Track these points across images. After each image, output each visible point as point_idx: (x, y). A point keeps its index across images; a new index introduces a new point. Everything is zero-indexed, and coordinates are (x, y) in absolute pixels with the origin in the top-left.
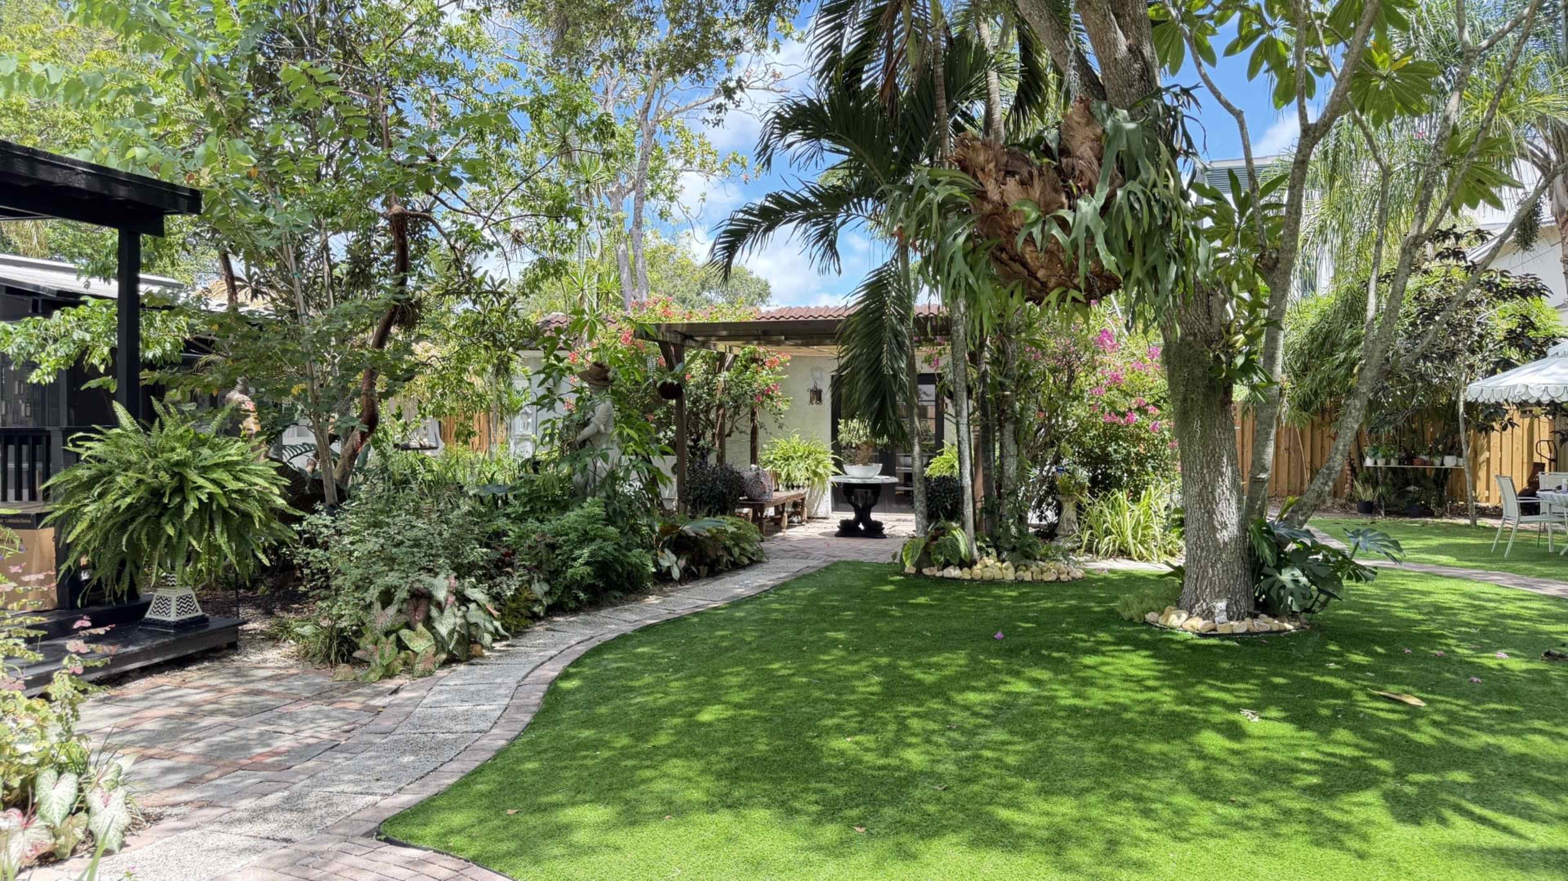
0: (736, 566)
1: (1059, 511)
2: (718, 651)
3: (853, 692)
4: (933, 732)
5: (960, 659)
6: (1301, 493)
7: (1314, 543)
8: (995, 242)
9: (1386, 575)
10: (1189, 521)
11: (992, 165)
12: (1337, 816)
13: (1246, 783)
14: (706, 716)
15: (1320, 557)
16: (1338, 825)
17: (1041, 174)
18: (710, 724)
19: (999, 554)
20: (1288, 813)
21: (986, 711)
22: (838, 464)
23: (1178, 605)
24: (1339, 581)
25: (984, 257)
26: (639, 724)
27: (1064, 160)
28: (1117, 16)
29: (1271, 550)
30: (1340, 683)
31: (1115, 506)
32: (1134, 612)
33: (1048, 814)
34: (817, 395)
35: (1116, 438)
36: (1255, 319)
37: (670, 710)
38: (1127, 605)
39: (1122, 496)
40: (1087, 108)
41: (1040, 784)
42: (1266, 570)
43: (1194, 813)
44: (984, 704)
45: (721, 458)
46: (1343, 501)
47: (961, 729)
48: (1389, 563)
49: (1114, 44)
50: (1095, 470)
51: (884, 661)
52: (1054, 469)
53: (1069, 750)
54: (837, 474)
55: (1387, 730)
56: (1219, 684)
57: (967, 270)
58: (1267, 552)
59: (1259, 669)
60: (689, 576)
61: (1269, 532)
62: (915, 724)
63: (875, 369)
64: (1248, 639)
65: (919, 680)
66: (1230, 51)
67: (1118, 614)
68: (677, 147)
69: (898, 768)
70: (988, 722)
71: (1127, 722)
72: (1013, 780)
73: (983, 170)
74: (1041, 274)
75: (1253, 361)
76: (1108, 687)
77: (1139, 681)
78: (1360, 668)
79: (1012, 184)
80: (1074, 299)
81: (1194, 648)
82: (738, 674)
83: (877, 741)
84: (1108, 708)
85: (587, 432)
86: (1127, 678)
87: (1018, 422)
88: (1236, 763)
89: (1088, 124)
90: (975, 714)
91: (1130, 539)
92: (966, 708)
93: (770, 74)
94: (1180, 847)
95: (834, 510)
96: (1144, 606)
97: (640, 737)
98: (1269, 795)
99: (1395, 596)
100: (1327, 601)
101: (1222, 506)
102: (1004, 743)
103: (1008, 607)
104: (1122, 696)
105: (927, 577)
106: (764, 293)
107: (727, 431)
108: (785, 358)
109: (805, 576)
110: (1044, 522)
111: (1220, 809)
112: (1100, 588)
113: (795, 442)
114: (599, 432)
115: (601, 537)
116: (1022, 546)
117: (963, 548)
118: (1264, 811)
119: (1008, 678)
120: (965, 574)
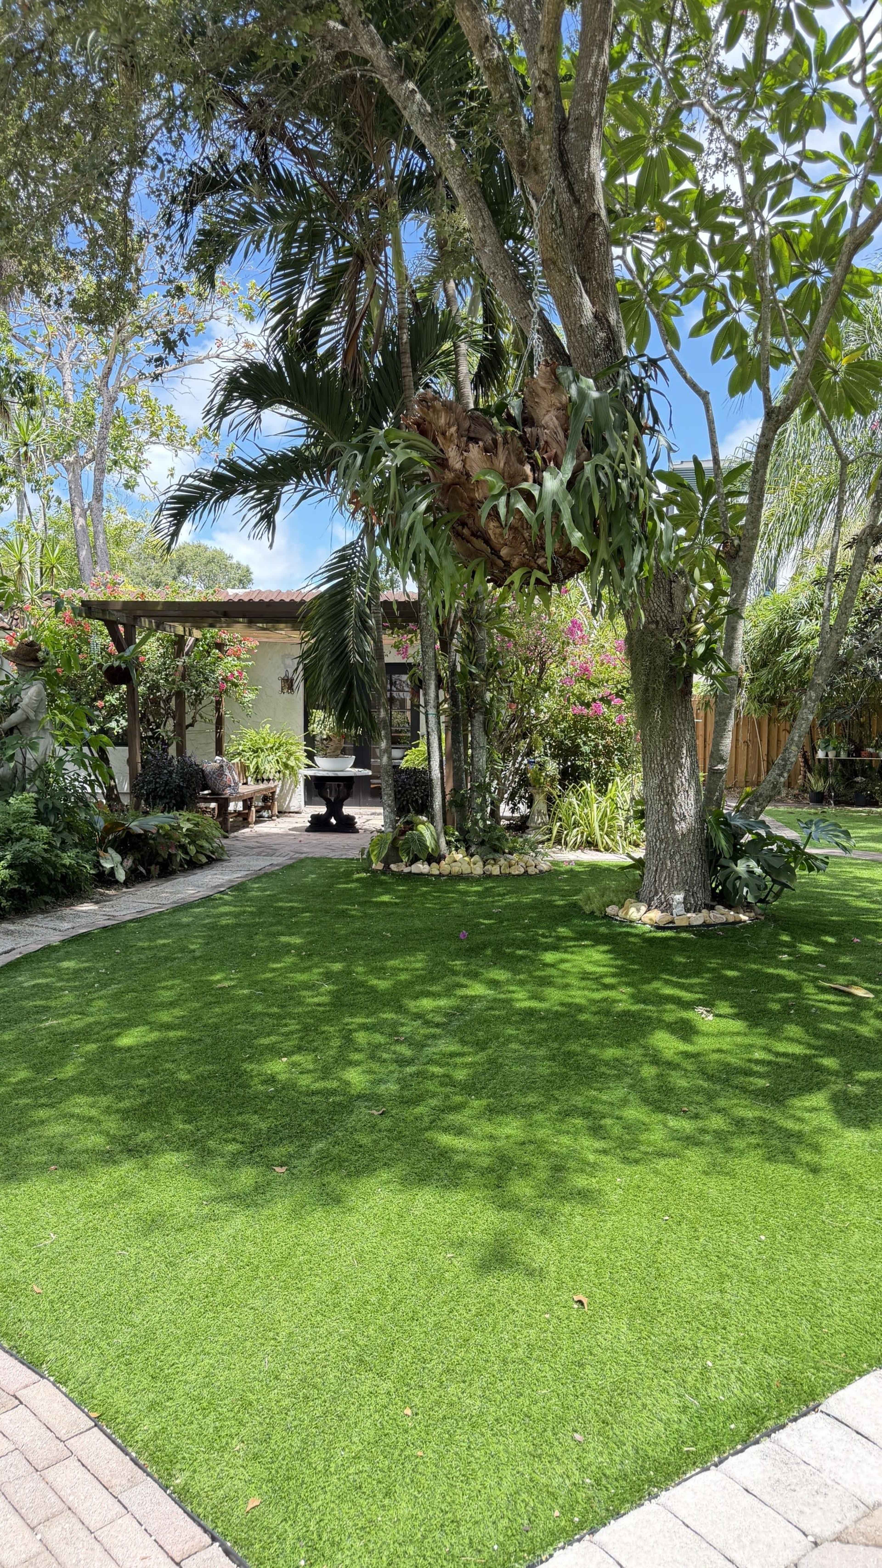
0: (192, 866)
1: (531, 803)
2: (159, 961)
3: (300, 1003)
4: (378, 1046)
5: (418, 962)
6: (758, 784)
7: (769, 834)
8: (456, 516)
9: (835, 863)
10: (648, 813)
11: (453, 430)
12: (790, 1125)
13: (698, 1090)
14: (125, 1041)
15: (774, 847)
16: (790, 1135)
17: (506, 442)
18: (129, 1049)
19: (467, 849)
20: (740, 1123)
21: (438, 1019)
22: (310, 756)
23: (638, 899)
24: (792, 870)
25: (444, 530)
26: (45, 1051)
27: (528, 430)
28: (584, 280)
29: (727, 841)
30: (790, 975)
31: (584, 799)
32: (594, 906)
33: (491, 1137)
34: (288, 684)
35: (585, 730)
36: (716, 607)
37: (84, 1035)
38: (588, 898)
39: (589, 787)
40: (553, 372)
41: (484, 1102)
42: (722, 861)
43: (646, 1128)
44: (437, 1010)
45: (181, 750)
46: (796, 792)
47: (409, 1041)
48: (838, 851)
49: (580, 308)
50: (565, 761)
51: (337, 967)
52: (525, 762)
53: (521, 1060)
54: (309, 767)
55: (838, 1025)
56: (674, 979)
57: (428, 544)
58: (723, 843)
59: (713, 963)
60: (135, 878)
61: (726, 823)
62: (361, 1037)
63: (340, 654)
64: (704, 931)
65: (372, 987)
66: (696, 332)
67: (580, 908)
68: (141, 417)
69: (333, 1092)
70: (438, 1031)
71: (582, 1024)
72: (458, 1099)
73: (444, 434)
74: (504, 552)
75: (713, 650)
76: (566, 986)
77: (597, 979)
78: (811, 959)
79: (475, 451)
80: (538, 581)
81: (652, 941)
82: (172, 988)
83: (316, 1061)
84: (564, 1009)
85: (14, 718)
86: (585, 976)
87: (488, 712)
88: (690, 1068)
89: (553, 391)
90: (427, 1023)
91: (598, 832)
92: (418, 1016)
93: (241, 344)
94: (628, 1170)
95: (306, 803)
96: (605, 899)
97: (40, 1068)
98: (722, 1103)
99: (846, 884)
100: (781, 891)
101: (681, 798)
102: (452, 1055)
103: (473, 903)
104: (579, 996)
105: (394, 873)
106: (244, 579)
107: (188, 721)
108: (252, 644)
109: (266, 875)
110: (516, 815)
111: (673, 1122)
112: (566, 880)
113: (266, 732)
114: (27, 719)
115: (29, 836)
116: (490, 839)
117: (429, 842)
118: (717, 1122)
119: (464, 981)
120: (434, 869)
